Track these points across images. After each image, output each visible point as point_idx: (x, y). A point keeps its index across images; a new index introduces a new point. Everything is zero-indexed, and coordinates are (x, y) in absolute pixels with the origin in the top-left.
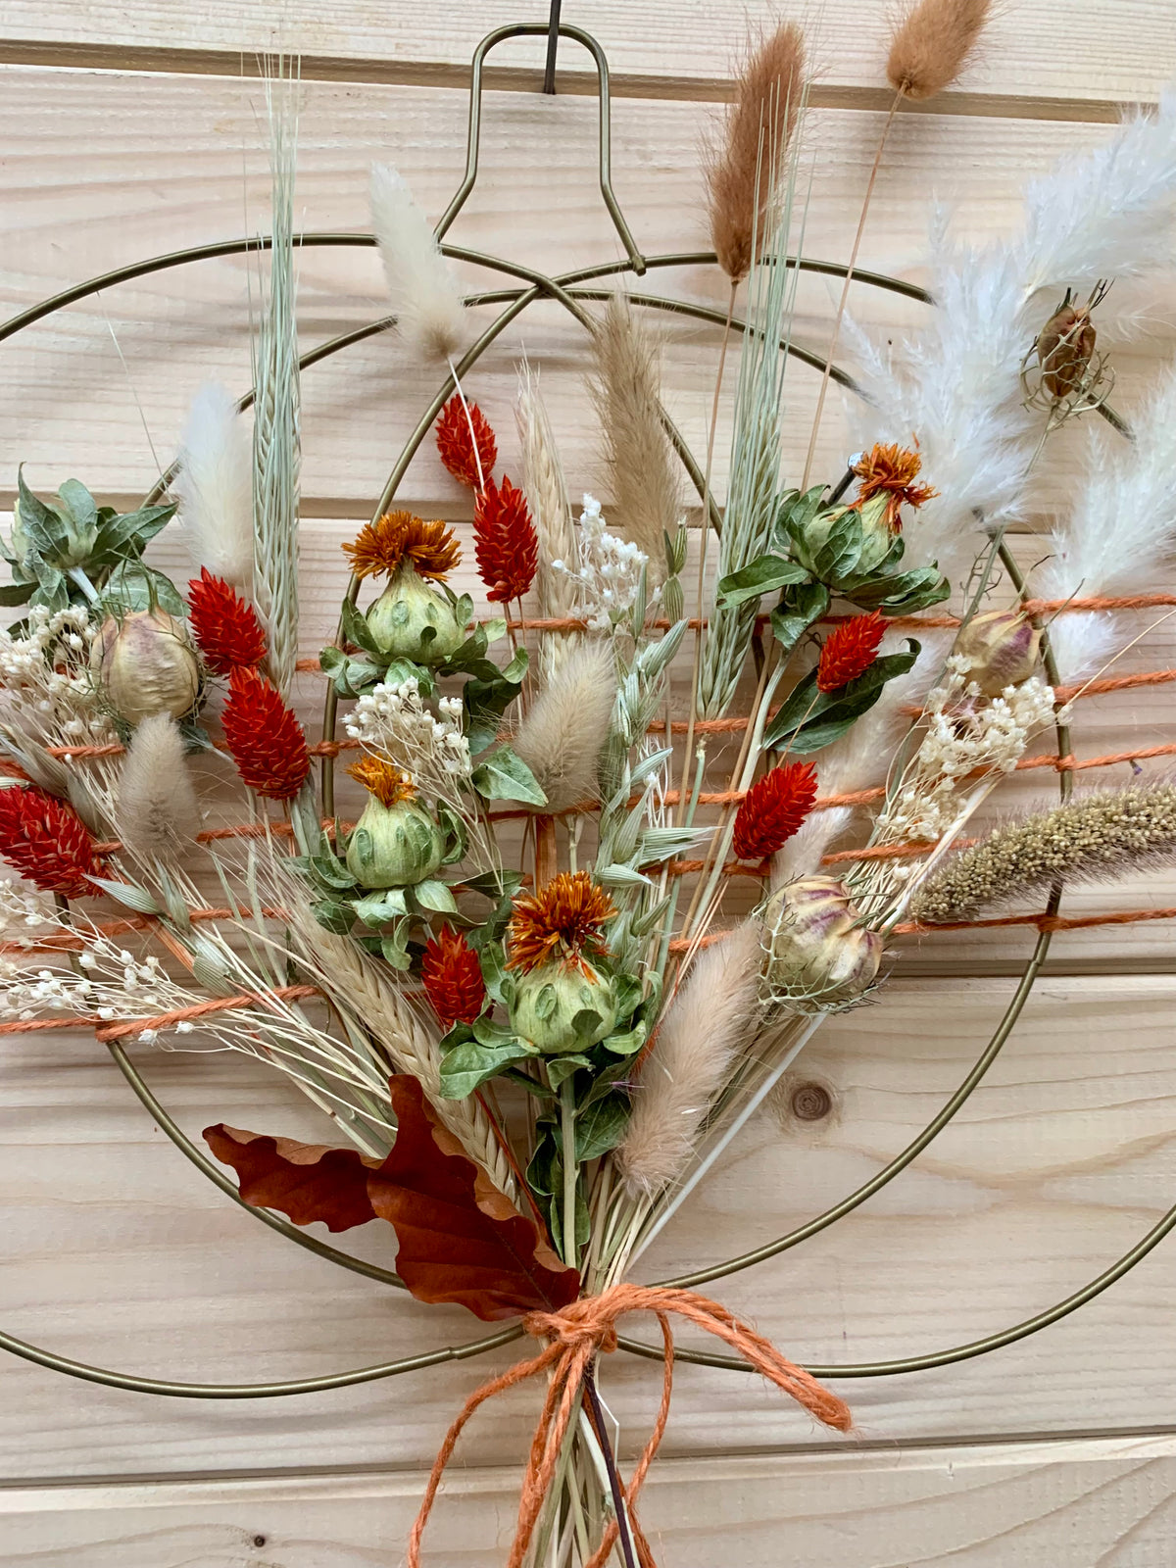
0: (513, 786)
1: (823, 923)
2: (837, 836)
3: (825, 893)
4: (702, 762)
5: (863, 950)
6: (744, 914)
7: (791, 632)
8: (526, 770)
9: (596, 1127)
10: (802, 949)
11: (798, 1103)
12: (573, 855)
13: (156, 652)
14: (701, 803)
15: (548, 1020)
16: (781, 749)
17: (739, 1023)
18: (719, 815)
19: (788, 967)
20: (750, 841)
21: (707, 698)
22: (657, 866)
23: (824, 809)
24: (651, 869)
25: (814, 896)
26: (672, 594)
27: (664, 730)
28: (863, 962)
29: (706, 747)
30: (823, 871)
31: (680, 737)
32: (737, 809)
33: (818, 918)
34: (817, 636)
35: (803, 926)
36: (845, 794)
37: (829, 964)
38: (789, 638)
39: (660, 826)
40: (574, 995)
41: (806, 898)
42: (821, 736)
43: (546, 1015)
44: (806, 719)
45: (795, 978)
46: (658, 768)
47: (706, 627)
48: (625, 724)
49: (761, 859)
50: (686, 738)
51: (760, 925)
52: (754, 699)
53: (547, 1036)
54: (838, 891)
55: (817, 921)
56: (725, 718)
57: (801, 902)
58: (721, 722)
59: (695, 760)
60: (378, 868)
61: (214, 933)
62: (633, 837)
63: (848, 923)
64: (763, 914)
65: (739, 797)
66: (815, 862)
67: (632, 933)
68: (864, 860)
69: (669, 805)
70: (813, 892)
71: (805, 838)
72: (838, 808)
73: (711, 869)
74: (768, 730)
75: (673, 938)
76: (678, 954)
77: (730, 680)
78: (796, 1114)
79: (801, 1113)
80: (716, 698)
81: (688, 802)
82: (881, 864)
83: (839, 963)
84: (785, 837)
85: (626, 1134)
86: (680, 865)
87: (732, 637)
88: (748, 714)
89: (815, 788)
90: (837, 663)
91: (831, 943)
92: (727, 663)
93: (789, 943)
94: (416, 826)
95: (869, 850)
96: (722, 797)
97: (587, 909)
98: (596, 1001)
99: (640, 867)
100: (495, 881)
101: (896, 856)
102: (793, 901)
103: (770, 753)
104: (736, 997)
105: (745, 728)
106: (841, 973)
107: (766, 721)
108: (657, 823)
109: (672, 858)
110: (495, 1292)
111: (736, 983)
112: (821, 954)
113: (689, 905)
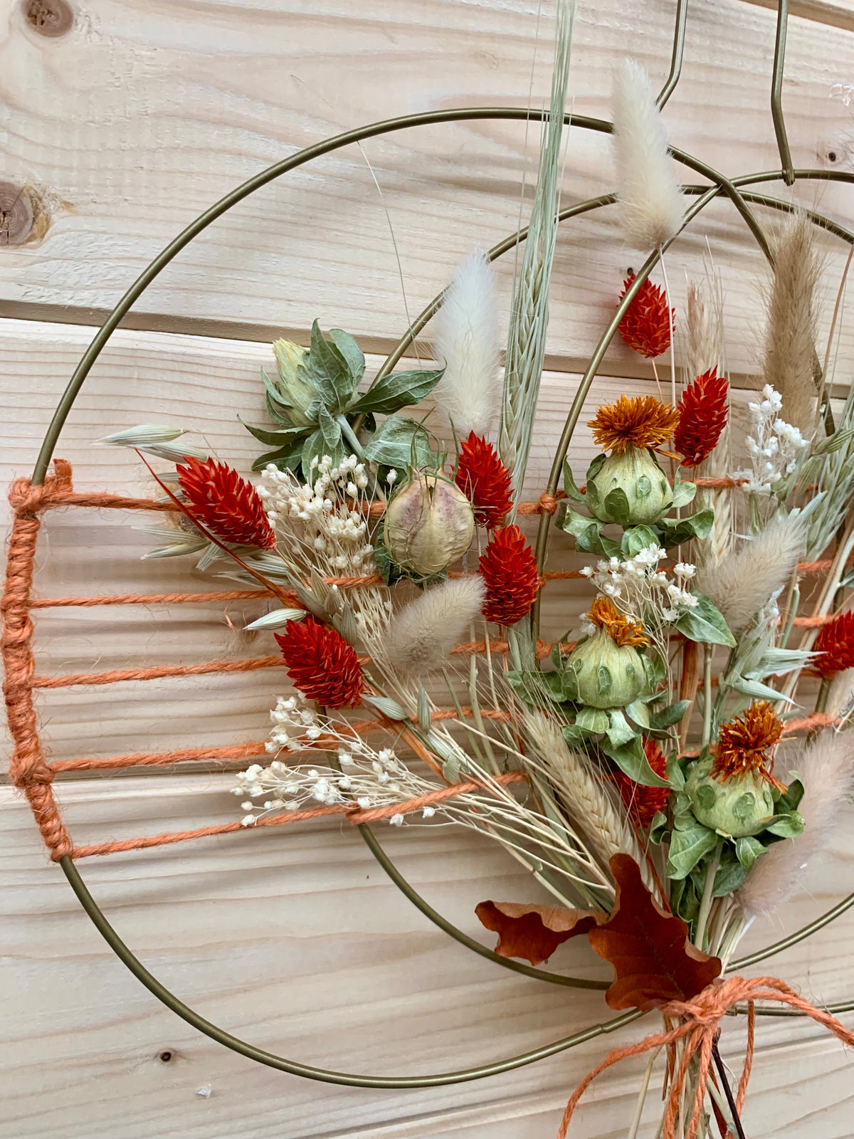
0: (712, 631)
8: (722, 619)
13: (456, 516)
15: (743, 819)
29: (801, 583)
32: (817, 631)
58: (815, 564)
60: (612, 697)
61: (444, 732)
65: (820, 622)
77: (831, 531)
80: (818, 546)
96: (809, 621)
105: (830, 568)
107: (846, 564)
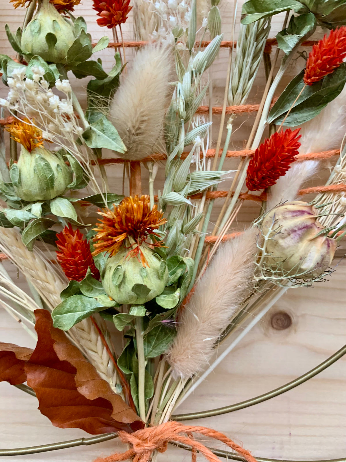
0: (106, 140)
1: (300, 232)
2: (309, 178)
3: (302, 212)
4: (230, 131)
5: (324, 250)
6: (249, 222)
7: (289, 43)
8: (113, 129)
9: (158, 339)
10: (284, 249)
11: (274, 321)
12: (151, 186)
14: (228, 156)
15: (119, 286)
16: (279, 123)
17: (240, 290)
18: (238, 164)
19: (273, 259)
20: (256, 179)
21: (235, 91)
22: (199, 194)
23: (302, 161)
24: (195, 196)
25: (294, 214)
26: (213, 19)
27: (208, 111)
28: (323, 258)
29: (233, 123)
30: (300, 198)
31: (217, 116)
32: (250, 160)
33: (297, 229)
34: (304, 53)
35: (286, 233)
36: (315, 153)
37: (301, 259)
38: (288, 47)
39: (203, 170)
40: (136, 272)
41: (289, 215)
42: (304, 116)
43: (118, 284)
44: (295, 104)
45: (278, 266)
46: (203, 134)
47: (235, 46)
48: (181, 103)
49: (262, 191)
50: (221, 117)
51: (257, 231)
52: (263, 93)
53: (119, 295)
54: (310, 212)
55: (295, 231)
56: (245, 104)
57: (285, 218)
58: (242, 106)
59: (226, 130)
60: (24, 189)
62: (185, 176)
63: (316, 232)
64: (261, 224)
65: (251, 153)
66: (294, 192)
67: (182, 231)
68: (324, 192)
69: (209, 157)
70: (294, 212)
71: (289, 179)
72: (311, 161)
73: (232, 196)
74: (271, 112)
75: (207, 236)
76: (210, 244)
77: (249, 80)
78: (273, 326)
79: (275, 326)
80: (240, 91)
81: (220, 156)
82: (334, 195)
83: (308, 259)
84: (276, 178)
85: (172, 346)
86: (213, 193)
87: (251, 51)
88: (259, 103)
89: (299, 145)
90: (319, 61)
91: (303, 245)
92: (248, 67)
93: (276, 244)
94: (43, 163)
95: (327, 186)
96: (241, 153)
97: (145, 219)
98: (150, 275)
99: (189, 194)
100: (102, 200)
101: (343, 191)
102: (280, 217)
103: (272, 125)
104: (240, 275)
105: (257, 111)
106: (308, 265)
107: (270, 106)
108: (201, 168)
109: (209, 189)
110: (101, 419)
111: (240, 265)
112: (297, 252)
113: (218, 216)
